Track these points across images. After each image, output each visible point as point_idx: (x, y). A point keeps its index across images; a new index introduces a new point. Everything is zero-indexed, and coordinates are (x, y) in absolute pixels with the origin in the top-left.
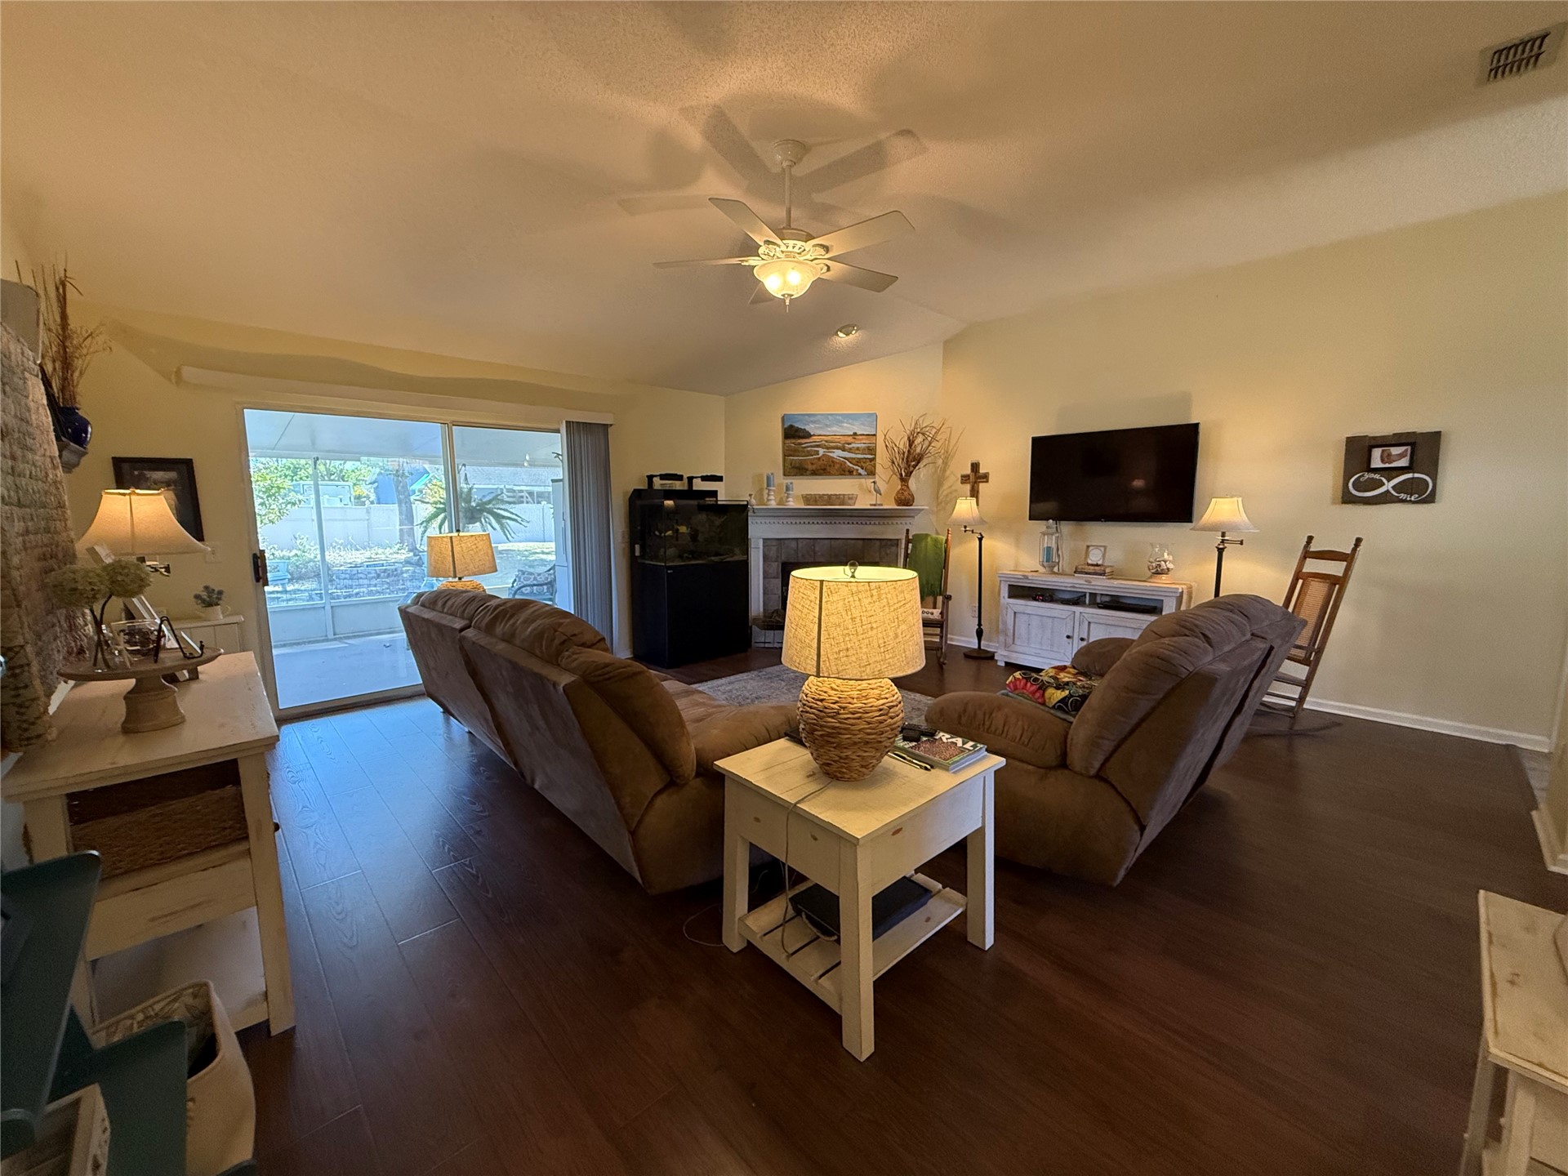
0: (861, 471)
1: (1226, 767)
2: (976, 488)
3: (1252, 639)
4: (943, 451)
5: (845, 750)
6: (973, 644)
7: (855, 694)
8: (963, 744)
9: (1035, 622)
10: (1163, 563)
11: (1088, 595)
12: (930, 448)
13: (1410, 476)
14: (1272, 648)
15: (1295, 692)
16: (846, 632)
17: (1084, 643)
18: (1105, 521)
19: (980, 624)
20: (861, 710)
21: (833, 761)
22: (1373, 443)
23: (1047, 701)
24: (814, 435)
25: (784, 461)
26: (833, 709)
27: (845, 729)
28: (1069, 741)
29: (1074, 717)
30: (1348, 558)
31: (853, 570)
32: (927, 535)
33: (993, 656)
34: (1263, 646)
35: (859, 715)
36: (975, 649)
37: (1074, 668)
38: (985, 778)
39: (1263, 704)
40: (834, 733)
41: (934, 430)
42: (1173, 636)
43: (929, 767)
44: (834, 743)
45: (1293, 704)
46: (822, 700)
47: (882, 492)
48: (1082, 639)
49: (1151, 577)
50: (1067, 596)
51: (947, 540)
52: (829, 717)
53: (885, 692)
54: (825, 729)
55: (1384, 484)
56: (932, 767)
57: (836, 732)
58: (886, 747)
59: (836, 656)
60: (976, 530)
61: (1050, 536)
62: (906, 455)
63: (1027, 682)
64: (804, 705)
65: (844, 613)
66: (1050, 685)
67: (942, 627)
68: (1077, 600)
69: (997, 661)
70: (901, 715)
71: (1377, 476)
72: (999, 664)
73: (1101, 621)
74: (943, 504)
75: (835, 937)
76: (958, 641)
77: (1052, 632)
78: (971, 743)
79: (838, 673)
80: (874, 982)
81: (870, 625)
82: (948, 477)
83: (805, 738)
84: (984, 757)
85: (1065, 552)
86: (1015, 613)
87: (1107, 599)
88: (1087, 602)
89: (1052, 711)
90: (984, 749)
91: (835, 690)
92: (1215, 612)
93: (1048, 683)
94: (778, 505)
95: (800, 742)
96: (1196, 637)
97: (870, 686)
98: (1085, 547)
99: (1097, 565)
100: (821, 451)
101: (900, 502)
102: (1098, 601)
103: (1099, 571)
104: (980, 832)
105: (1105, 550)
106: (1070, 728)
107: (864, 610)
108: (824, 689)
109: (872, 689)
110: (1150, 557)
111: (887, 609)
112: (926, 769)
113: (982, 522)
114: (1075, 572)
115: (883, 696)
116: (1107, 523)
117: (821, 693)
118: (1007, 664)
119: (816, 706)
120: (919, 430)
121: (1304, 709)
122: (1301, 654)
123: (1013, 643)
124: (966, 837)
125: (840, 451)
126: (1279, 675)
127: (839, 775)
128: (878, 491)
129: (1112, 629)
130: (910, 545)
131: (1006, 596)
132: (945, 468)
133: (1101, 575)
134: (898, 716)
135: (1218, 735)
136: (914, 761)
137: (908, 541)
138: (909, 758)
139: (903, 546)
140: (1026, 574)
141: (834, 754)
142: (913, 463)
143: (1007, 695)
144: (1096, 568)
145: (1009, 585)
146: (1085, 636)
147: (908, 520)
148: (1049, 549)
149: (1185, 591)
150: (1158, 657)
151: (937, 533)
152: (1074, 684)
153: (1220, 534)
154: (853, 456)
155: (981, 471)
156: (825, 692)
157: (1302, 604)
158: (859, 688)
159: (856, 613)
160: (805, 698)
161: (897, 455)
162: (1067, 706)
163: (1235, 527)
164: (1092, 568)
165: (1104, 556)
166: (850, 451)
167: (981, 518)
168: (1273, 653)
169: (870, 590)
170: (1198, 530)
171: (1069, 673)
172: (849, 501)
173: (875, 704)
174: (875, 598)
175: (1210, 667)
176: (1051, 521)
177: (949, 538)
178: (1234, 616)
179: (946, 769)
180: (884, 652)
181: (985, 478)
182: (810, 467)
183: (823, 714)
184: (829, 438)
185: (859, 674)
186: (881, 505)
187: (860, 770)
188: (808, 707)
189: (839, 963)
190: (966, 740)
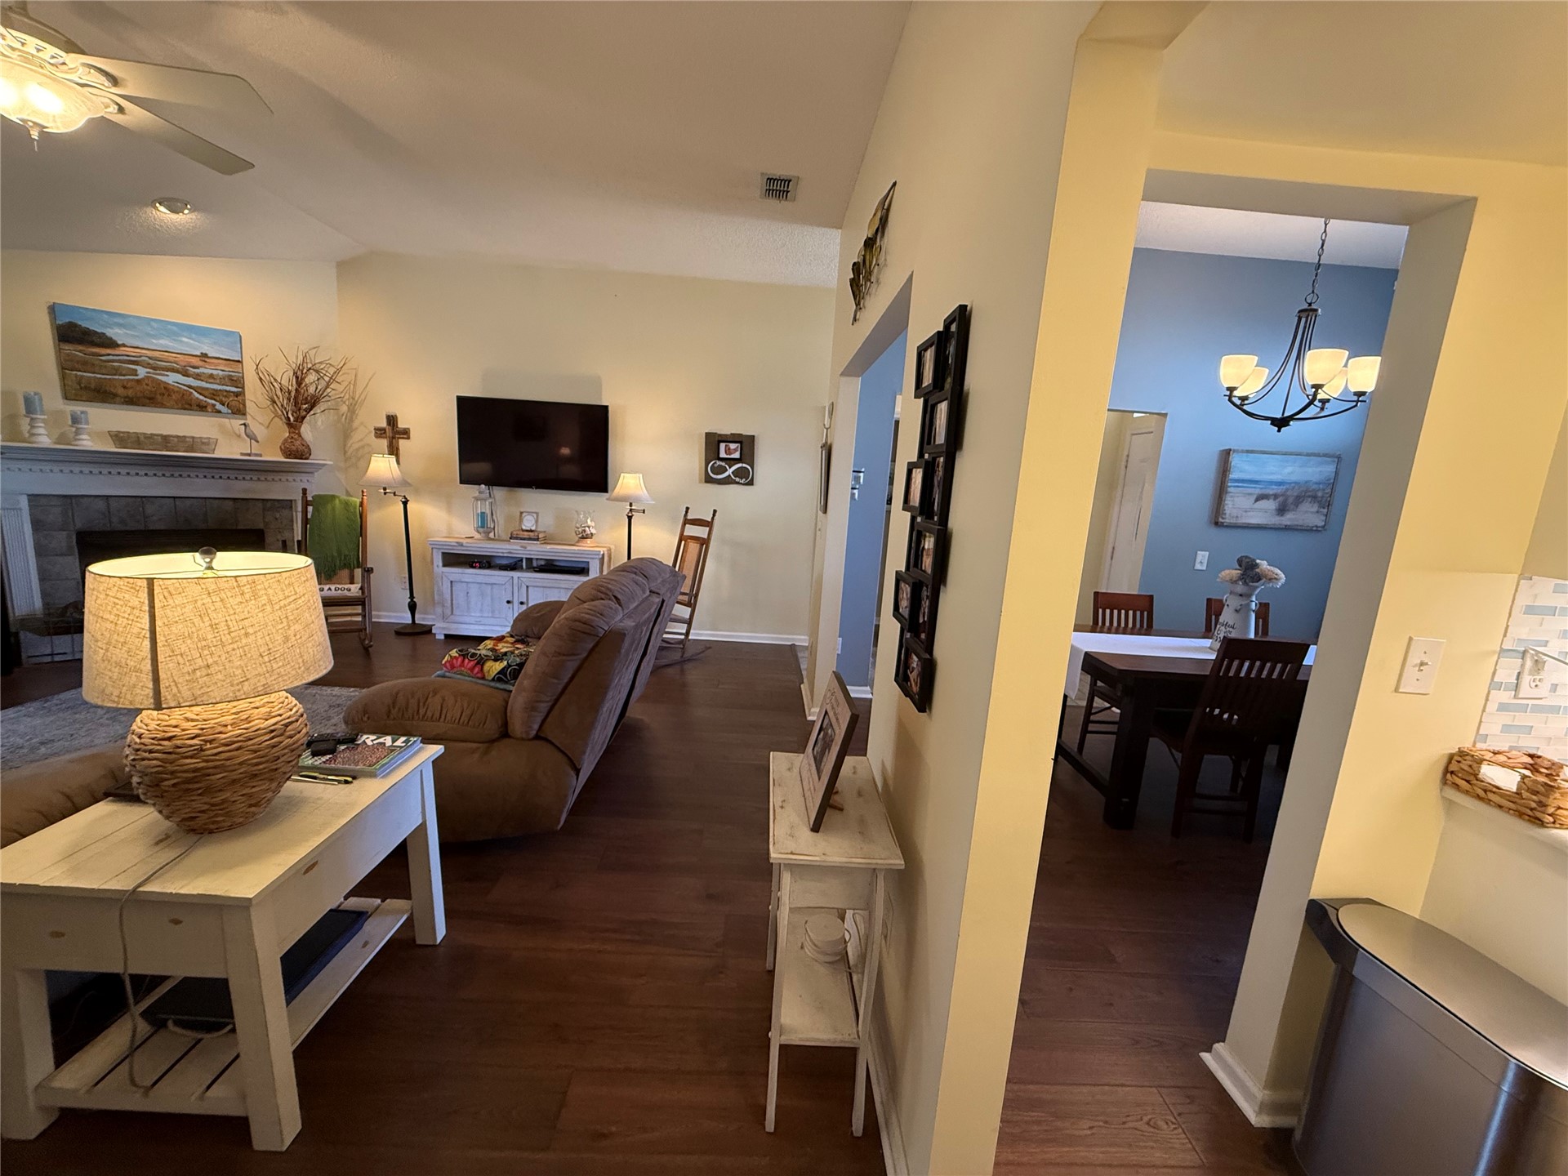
0: (219, 406)
1: (640, 699)
2: (394, 444)
3: (650, 595)
4: (347, 397)
5: (219, 794)
6: (407, 619)
7: (228, 719)
8: (393, 742)
9: (474, 589)
10: (587, 528)
11: (524, 561)
12: (329, 390)
13: (740, 465)
14: (663, 601)
15: (683, 628)
16: (204, 643)
17: (524, 607)
18: (536, 488)
19: (412, 596)
20: (239, 738)
21: (199, 812)
22: (720, 439)
23: (486, 674)
24: (124, 345)
25: (63, 378)
26: (191, 746)
27: (215, 767)
28: (508, 711)
29: (514, 686)
30: (709, 524)
31: (208, 560)
32: (333, 497)
33: (431, 630)
34: (657, 600)
35: (240, 744)
36: (408, 624)
37: (512, 636)
38: (421, 771)
39: (664, 641)
40: (196, 777)
41: (332, 371)
42: (593, 600)
43: (349, 779)
44: (199, 789)
45: (683, 637)
46: (170, 739)
47: (259, 439)
48: (522, 603)
49: (578, 542)
50: (504, 562)
51: (361, 504)
52: (187, 758)
53: (276, 708)
54: (179, 775)
55: (727, 470)
56: (354, 778)
57: (199, 775)
58: (285, 773)
59: (188, 678)
60: (401, 493)
61: (483, 502)
62: (293, 394)
63: (464, 658)
64: (138, 750)
65: (197, 620)
66: (488, 658)
67: (363, 604)
68: (514, 566)
69: (435, 634)
70: (304, 731)
71: (723, 464)
72: (438, 637)
73: (538, 584)
74: (353, 460)
75: (230, 1027)
76: (386, 617)
77: (492, 599)
78: (403, 739)
79: (195, 699)
80: (295, 1052)
81: (243, 632)
82: (357, 429)
83: (145, 794)
84: (421, 749)
85: (500, 518)
86: (451, 582)
87: (543, 563)
88: (524, 566)
89: (492, 684)
90: (419, 741)
91: (193, 720)
92: (623, 576)
93: (485, 656)
94: (55, 443)
95: (134, 799)
96: (610, 599)
97: (253, 705)
98: (519, 514)
99: (531, 531)
100: (142, 372)
101: (288, 453)
102: (535, 564)
103: (533, 536)
104: (422, 828)
105: (537, 516)
106: (509, 697)
107: (232, 612)
108: (174, 722)
109: (257, 708)
110: (577, 523)
111: (268, 608)
112: (346, 782)
113: (405, 483)
114: (511, 538)
115: (273, 714)
116: (538, 490)
117: (165, 729)
118: (447, 636)
119: (159, 747)
120: (309, 366)
121: (689, 640)
122: (686, 598)
123: (452, 613)
124: (405, 839)
125: (180, 376)
126: (672, 616)
127: (212, 827)
128: (252, 437)
129: (548, 591)
130: (310, 509)
131: (441, 564)
132: (352, 418)
133: (534, 540)
134: (299, 732)
135: (632, 676)
136: (329, 777)
137: (306, 504)
138: (322, 776)
139: (300, 509)
140: (461, 541)
141: (199, 804)
142: (305, 406)
143: (444, 676)
144: (530, 533)
145: (443, 553)
146: (524, 600)
147: (305, 477)
148: (483, 513)
149: (606, 553)
150: (580, 621)
151: (348, 494)
152: (512, 652)
153: (628, 504)
154: (204, 385)
155: (399, 426)
156: (176, 727)
157: (685, 560)
158: (234, 710)
159: (218, 617)
160: (138, 740)
161: (279, 393)
162: (506, 677)
163: (638, 500)
164: (526, 533)
165: (537, 522)
166: (198, 377)
167: (404, 480)
168: (665, 604)
169: (239, 586)
170: (612, 500)
171: (507, 642)
172: (204, 447)
173: (262, 726)
174: (247, 596)
175: (621, 624)
176: (483, 486)
177: (365, 501)
178: (637, 577)
179: (373, 775)
180: (270, 661)
181: (406, 434)
182: (120, 391)
183: (174, 756)
184: (156, 354)
185: (231, 695)
186: (261, 455)
187: (248, 810)
188: (145, 751)
189: (238, 1056)
190: (396, 737)
